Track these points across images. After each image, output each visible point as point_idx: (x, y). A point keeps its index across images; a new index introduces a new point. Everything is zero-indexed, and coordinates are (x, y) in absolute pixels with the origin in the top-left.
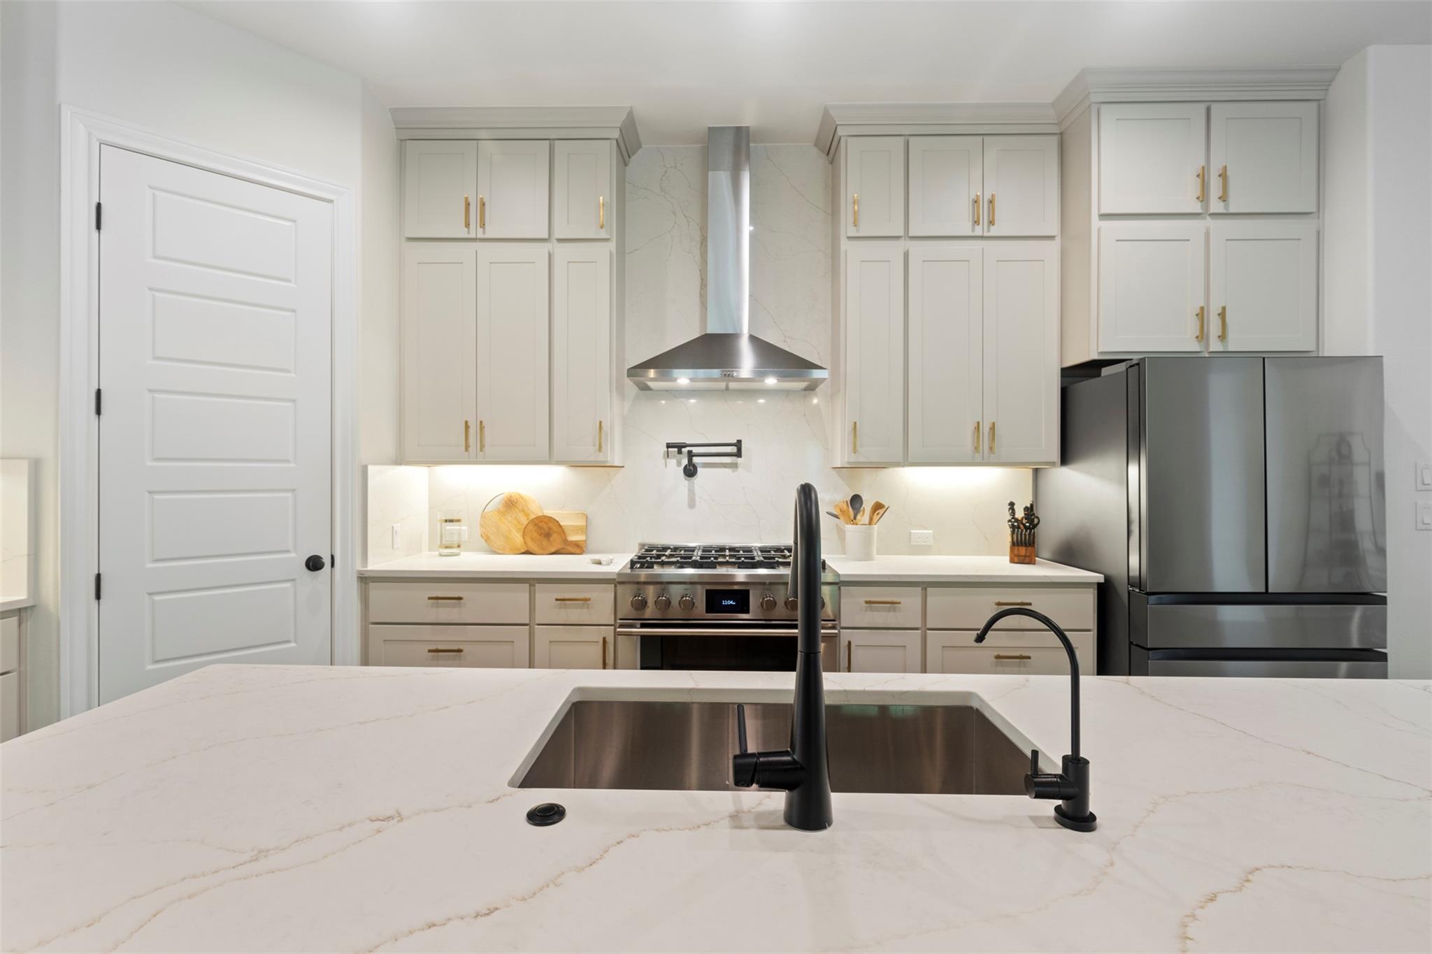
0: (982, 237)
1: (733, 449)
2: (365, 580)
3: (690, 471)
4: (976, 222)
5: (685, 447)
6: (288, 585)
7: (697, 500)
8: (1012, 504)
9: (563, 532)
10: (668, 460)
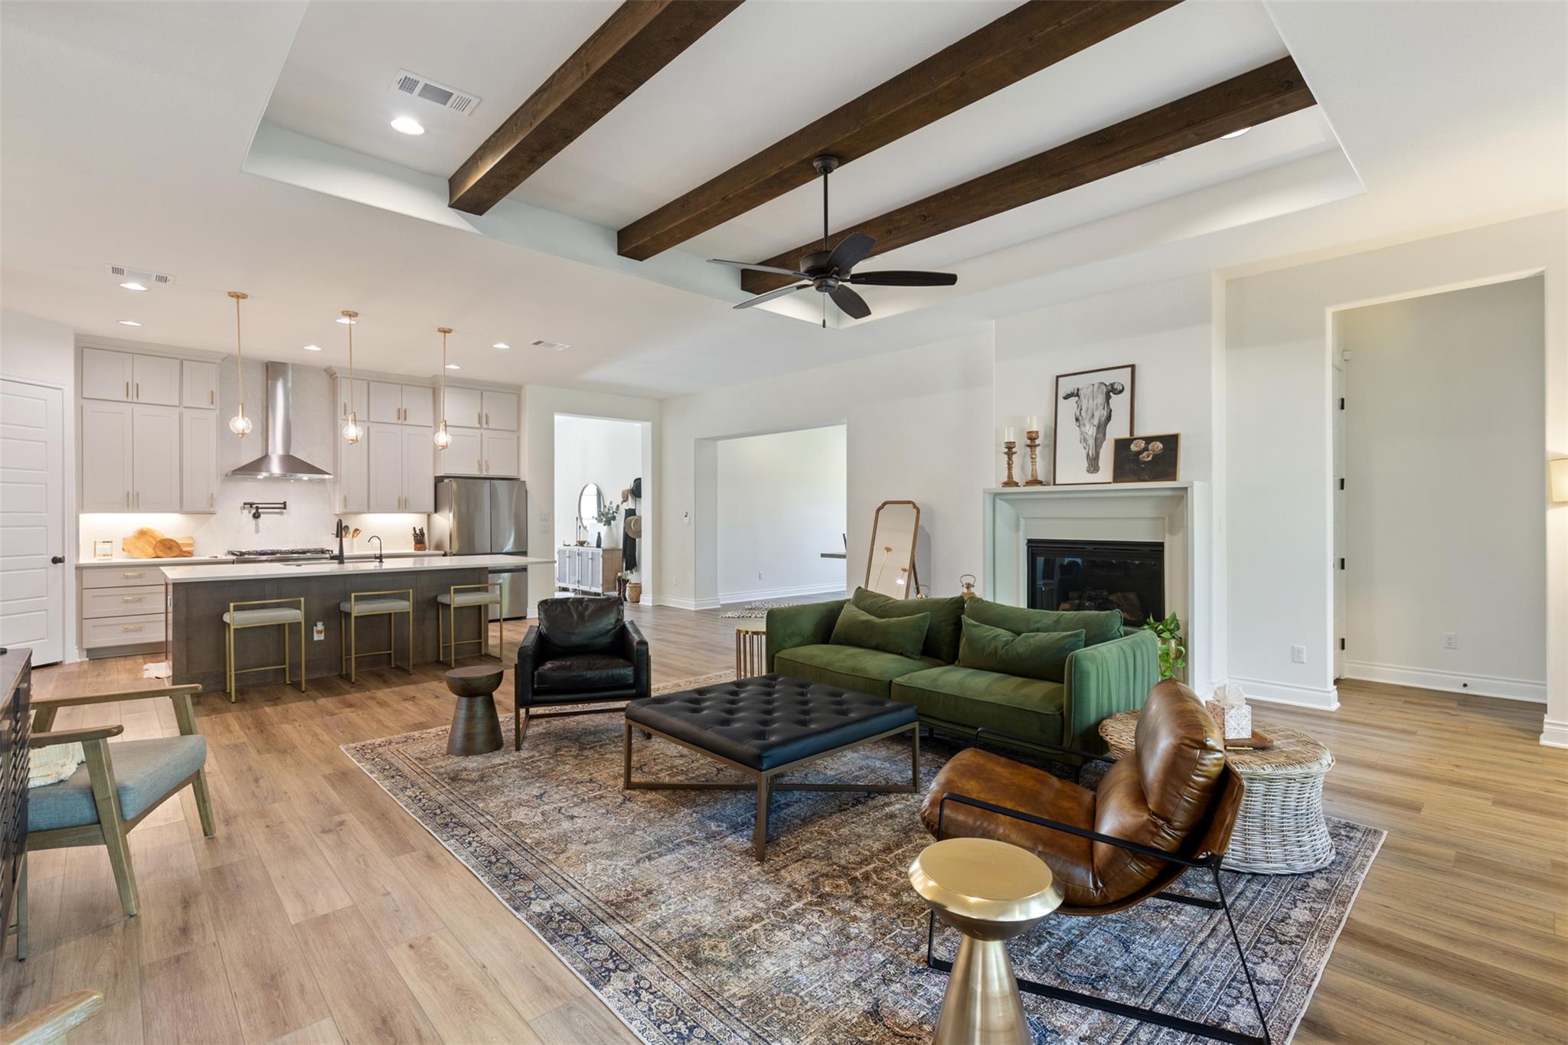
0: (401, 424)
1: (282, 506)
2: (80, 569)
3: (256, 516)
4: (399, 418)
5: (254, 504)
6: (44, 570)
7: (260, 529)
8: (414, 528)
9: (179, 546)
10: (244, 511)
